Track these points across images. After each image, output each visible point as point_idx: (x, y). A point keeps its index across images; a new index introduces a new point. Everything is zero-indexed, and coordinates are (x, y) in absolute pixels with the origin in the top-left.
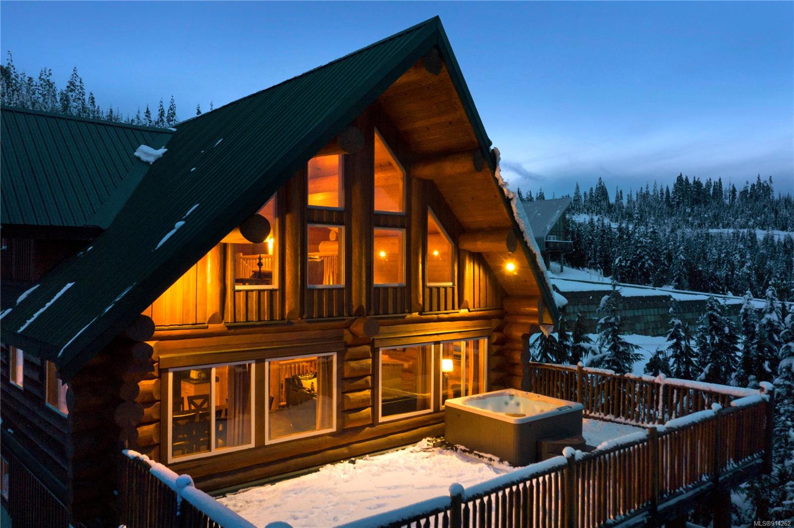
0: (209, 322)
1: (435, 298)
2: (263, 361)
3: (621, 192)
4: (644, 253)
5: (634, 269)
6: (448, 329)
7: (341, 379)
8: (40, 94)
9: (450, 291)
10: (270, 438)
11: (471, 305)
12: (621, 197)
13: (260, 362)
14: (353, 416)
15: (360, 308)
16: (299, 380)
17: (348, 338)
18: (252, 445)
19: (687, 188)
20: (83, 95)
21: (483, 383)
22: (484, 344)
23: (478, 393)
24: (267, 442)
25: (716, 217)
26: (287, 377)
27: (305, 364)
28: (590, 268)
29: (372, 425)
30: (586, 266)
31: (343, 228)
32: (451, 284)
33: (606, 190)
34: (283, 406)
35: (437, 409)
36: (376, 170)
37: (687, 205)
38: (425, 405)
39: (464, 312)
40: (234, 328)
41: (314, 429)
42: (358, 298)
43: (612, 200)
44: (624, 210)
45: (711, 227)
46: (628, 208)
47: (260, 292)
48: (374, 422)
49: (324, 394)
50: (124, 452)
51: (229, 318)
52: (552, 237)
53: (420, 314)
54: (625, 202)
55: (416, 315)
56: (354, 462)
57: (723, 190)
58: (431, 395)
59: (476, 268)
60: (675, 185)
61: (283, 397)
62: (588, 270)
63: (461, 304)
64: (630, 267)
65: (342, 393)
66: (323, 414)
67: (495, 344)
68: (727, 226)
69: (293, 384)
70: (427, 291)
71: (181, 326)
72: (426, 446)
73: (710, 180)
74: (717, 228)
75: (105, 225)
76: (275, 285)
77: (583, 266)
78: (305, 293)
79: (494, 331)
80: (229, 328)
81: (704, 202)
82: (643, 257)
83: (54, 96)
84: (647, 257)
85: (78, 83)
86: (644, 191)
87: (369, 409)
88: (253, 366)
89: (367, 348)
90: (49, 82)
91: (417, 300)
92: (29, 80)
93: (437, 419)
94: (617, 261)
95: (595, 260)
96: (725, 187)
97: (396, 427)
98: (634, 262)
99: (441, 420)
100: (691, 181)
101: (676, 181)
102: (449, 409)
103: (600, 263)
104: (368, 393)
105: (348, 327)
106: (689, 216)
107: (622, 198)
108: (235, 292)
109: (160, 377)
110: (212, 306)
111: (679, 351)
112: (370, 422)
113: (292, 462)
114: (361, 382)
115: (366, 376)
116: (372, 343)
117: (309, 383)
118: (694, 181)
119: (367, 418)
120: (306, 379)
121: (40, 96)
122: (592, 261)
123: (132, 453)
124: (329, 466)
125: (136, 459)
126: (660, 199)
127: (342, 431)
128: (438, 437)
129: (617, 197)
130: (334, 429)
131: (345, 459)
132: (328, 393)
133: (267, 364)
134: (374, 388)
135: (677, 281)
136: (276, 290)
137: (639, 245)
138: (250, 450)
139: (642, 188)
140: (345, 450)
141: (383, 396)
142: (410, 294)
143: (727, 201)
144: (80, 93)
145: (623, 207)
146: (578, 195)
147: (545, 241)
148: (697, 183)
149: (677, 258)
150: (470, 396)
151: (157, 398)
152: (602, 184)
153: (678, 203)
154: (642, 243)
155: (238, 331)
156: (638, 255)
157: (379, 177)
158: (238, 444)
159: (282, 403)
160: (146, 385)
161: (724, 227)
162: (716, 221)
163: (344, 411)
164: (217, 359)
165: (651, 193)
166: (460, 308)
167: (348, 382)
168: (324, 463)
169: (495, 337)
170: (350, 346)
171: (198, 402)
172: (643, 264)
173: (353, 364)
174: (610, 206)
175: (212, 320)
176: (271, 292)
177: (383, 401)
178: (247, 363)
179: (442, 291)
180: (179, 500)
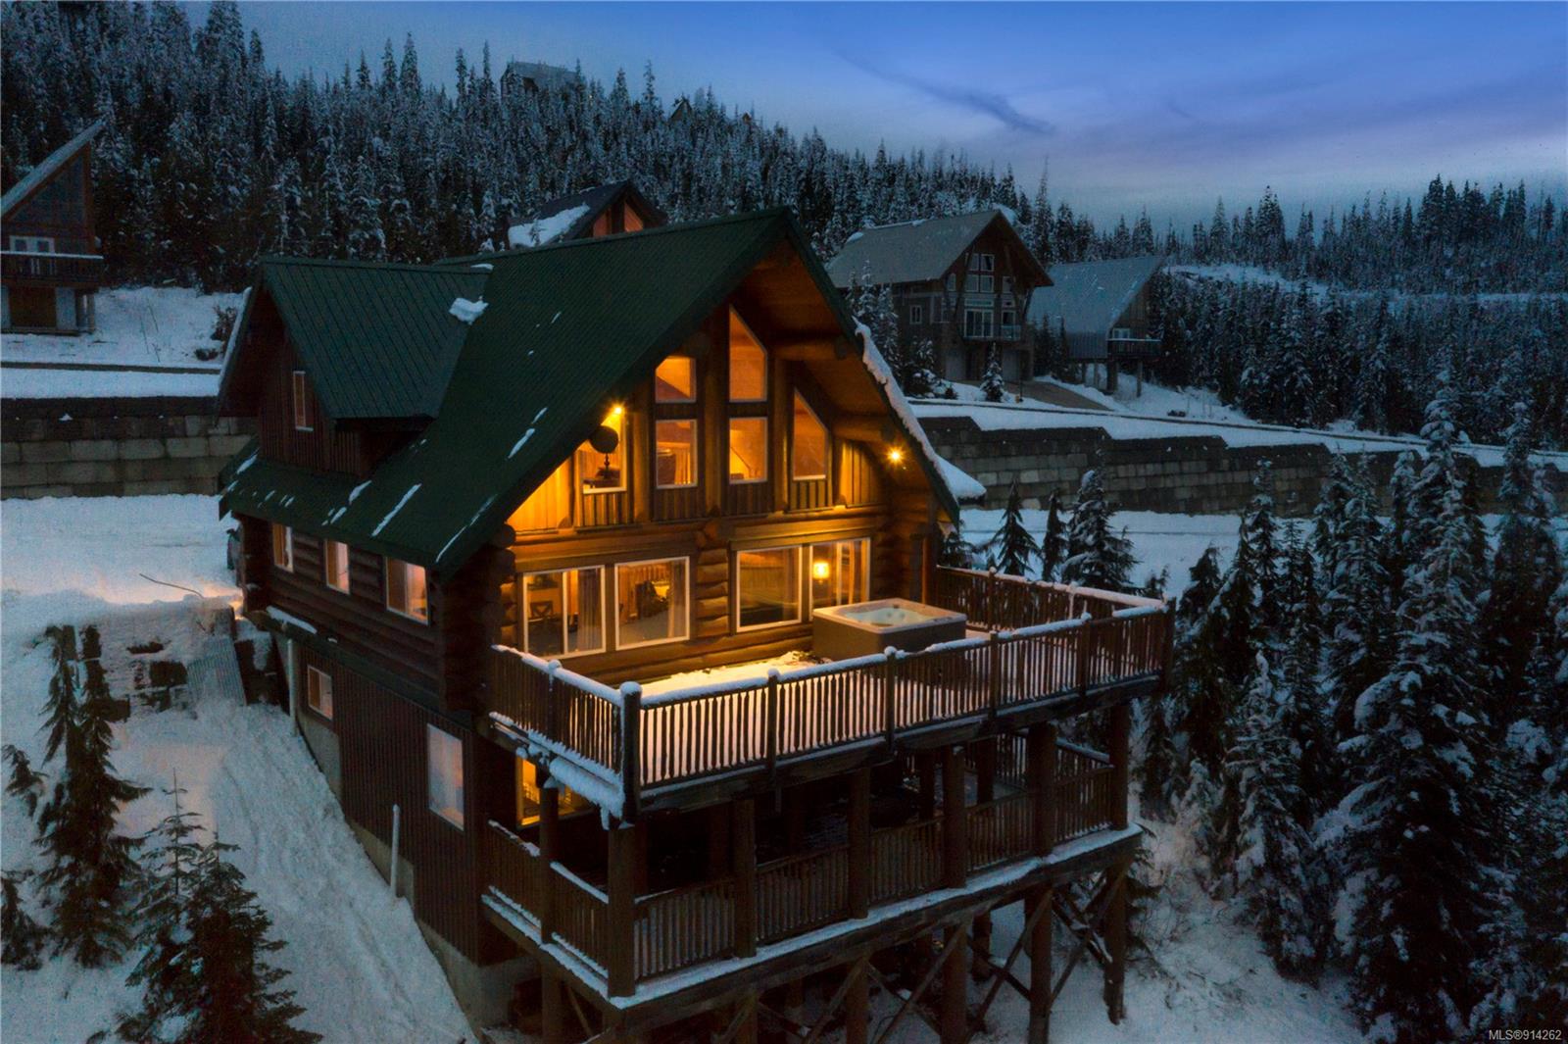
0: (561, 526)
1: (804, 495)
2: (613, 566)
3: (1310, 216)
4: (1297, 360)
5: (1276, 391)
6: (819, 528)
7: (694, 585)
8: (162, 40)
9: (822, 486)
10: (621, 644)
11: (849, 499)
12: (1311, 225)
13: (610, 566)
14: (709, 624)
15: (715, 508)
16: (652, 587)
17: (702, 541)
18: (603, 650)
19: (1449, 205)
20: (240, 37)
21: (866, 591)
22: (866, 546)
23: (859, 601)
24: (618, 648)
25: (1502, 268)
26: (637, 582)
27: (660, 567)
28: (1198, 386)
29: (729, 635)
30: (1189, 384)
31: (695, 421)
32: (823, 477)
33: (1279, 210)
34: (634, 618)
35: (805, 620)
36: (731, 343)
37: (1448, 243)
38: (793, 616)
39: (840, 509)
40: (584, 533)
41: (666, 636)
42: (713, 496)
43: (1291, 231)
44: (1313, 254)
45: (1487, 289)
46: (1322, 249)
47: (608, 495)
48: (732, 632)
49: (677, 603)
50: (493, 647)
51: (578, 522)
52: (1121, 331)
53: (786, 512)
54: (1317, 237)
55: (780, 514)
56: (708, 672)
57: (1528, 209)
58: (799, 604)
59: (857, 457)
60: (1425, 200)
61: (634, 606)
62: (1194, 392)
63: (836, 498)
64: (1270, 386)
65: (696, 598)
66: (676, 625)
67: (879, 546)
68: (1525, 286)
69: (644, 591)
70: (794, 488)
71: (533, 532)
72: (791, 660)
73: (1501, 186)
74: (1501, 292)
75: (434, 413)
76: (623, 487)
77: (1185, 384)
78: (653, 496)
79: (880, 530)
80: (579, 532)
81: (1484, 235)
82: (1293, 369)
83: (187, 40)
84: (1302, 368)
85: (227, 14)
86: (1359, 213)
87: (726, 618)
88: (603, 571)
89: (723, 552)
90: (174, 12)
91: (781, 496)
92: (136, 10)
93: (805, 631)
94: (1245, 375)
95: (1211, 371)
96: (1532, 201)
97: (758, 638)
98: (1276, 378)
99: (809, 632)
100: (1459, 190)
101: (1427, 191)
102: (820, 620)
103: (1218, 377)
104: (724, 600)
105: (701, 529)
106: (1447, 266)
107: (1311, 228)
108: (583, 496)
109: (515, 581)
110: (562, 512)
111: (1265, 548)
112: (727, 631)
113: (643, 669)
114: (715, 588)
115: (722, 581)
116: (728, 546)
117: (662, 590)
118: (1467, 189)
119: (724, 627)
120: (661, 585)
121: (162, 45)
122: (1205, 373)
123: (502, 648)
124: (681, 674)
125: (507, 652)
126: (1392, 230)
127: (696, 640)
128: (806, 651)
129: (1302, 227)
130: (687, 638)
131: (699, 669)
132: (681, 602)
133: (616, 569)
134: (731, 595)
135: (1364, 411)
136: (624, 492)
137: (1287, 345)
138: (600, 654)
139: (1354, 208)
140: (699, 660)
141: (741, 604)
142: (773, 490)
143: (1534, 233)
144: (234, 33)
145: (1312, 248)
146: (1220, 224)
147: (1107, 339)
148: (1471, 194)
149: (1367, 368)
150: (850, 605)
151: (514, 600)
152: (1272, 199)
153: (1428, 239)
154: (1294, 342)
155: (588, 535)
156: (1285, 364)
157: (736, 351)
158: (589, 649)
159: (632, 615)
160: (506, 587)
161: (1515, 290)
162: (1501, 276)
163: (698, 618)
164: (569, 563)
165: (1375, 217)
166: (834, 504)
167: (703, 588)
168: (676, 672)
169: (880, 538)
170: (703, 549)
171: (542, 609)
172: (1294, 380)
173: (708, 569)
174: (1285, 246)
175: (563, 525)
176: (620, 494)
177: (742, 610)
178: (596, 567)
179: (812, 487)
180: (551, 679)
